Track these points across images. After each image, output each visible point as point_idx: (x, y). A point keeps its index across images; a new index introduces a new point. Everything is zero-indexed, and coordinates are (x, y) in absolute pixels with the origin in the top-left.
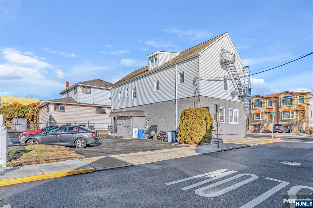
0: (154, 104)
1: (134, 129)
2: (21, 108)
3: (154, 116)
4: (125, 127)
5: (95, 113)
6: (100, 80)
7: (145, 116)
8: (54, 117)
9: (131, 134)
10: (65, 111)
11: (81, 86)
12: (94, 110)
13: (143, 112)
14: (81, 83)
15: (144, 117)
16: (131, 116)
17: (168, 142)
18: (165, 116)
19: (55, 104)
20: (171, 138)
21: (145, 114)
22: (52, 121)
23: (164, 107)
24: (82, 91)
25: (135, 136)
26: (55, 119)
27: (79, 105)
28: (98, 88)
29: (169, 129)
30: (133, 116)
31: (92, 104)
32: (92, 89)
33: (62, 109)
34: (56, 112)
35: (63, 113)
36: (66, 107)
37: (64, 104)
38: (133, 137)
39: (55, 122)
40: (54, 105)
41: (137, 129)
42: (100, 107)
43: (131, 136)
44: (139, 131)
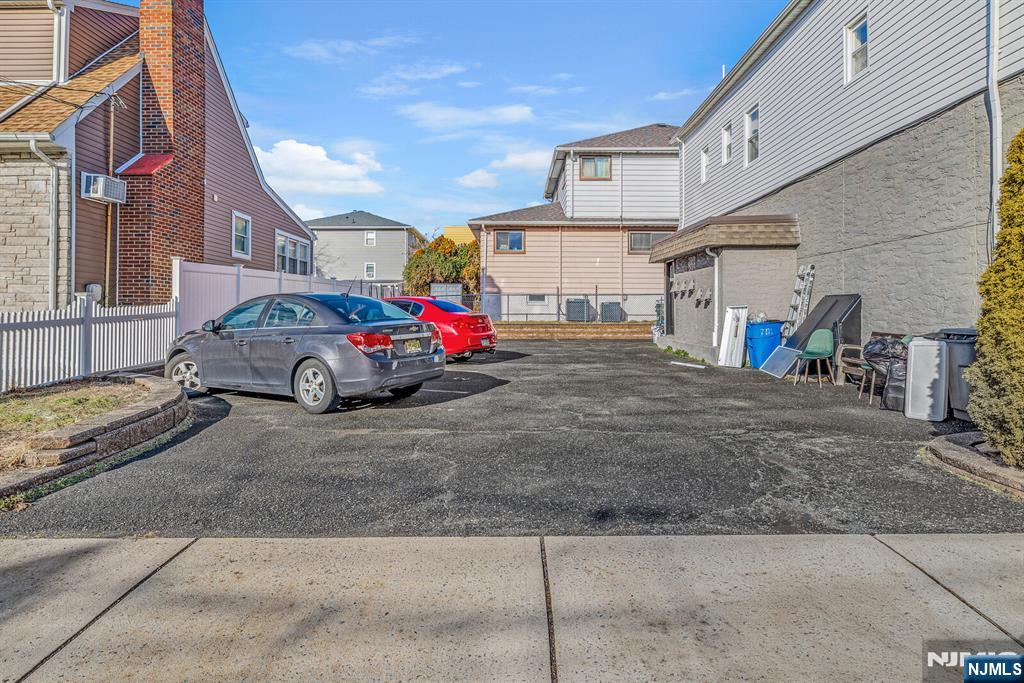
0: (843, 165)
1: (730, 314)
2: (450, 252)
3: (843, 238)
4: (697, 307)
5: (625, 254)
6: (659, 125)
7: (795, 247)
8: (493, 275)
9: (715, 344)
10: (524, 253)
11: (575, 153)
12: (622, 239)
13: (785, 220)
14: (578, 144)
15: (792, 253)
16: (716, 249)
17: (909, 413)
18: (906, 232)
19: (496, 228)
20: (934, 385)
21: (799, 231)
22: (488, 289)
23: (903, 165)
24: (581, 173)
25: (728, 352)
26: (496, 280)
27: (569, 228)
28: (638, 154)
29: (938, 315)
30: (722, 247)
31: (616, 220)
32: (616, 162)
33: (517, 245)
34: (499, 258)
35: (521, 258)
36: (531, 238)
37: (523, 228)
38: (723, 361)
39: (496, 290)
40: (492, 233)
41: (743, 314)
42: (646, 228)
43: (715, 352)
44: (750, 326)
